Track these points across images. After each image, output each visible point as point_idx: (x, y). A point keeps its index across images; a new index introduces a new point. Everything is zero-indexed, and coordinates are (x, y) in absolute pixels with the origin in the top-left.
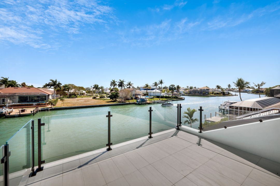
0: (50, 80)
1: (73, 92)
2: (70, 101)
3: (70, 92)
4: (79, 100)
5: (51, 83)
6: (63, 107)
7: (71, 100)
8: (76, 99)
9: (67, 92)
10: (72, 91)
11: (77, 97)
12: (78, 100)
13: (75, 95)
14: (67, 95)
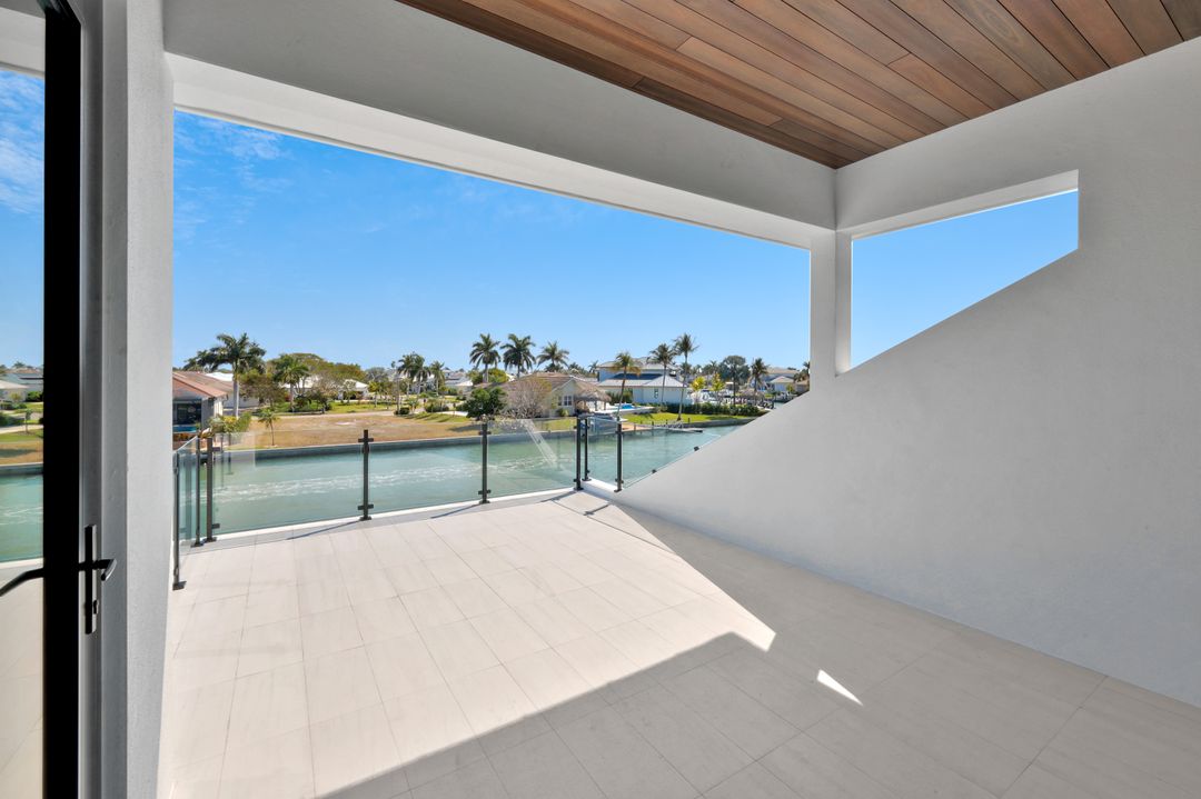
0: (219, 338)
1: (312, 389)
2: (299, 425)
3: (301, 386)
4: (339, 420)
5: (223, 349)
6: (272, 448)
7: (303, 421)
8: (328, 415)
9: (288, 386)
10: (309, 383)
11: (328, 409)
12: (333, 421)
13: (324, 401)
14: (287, 400)
